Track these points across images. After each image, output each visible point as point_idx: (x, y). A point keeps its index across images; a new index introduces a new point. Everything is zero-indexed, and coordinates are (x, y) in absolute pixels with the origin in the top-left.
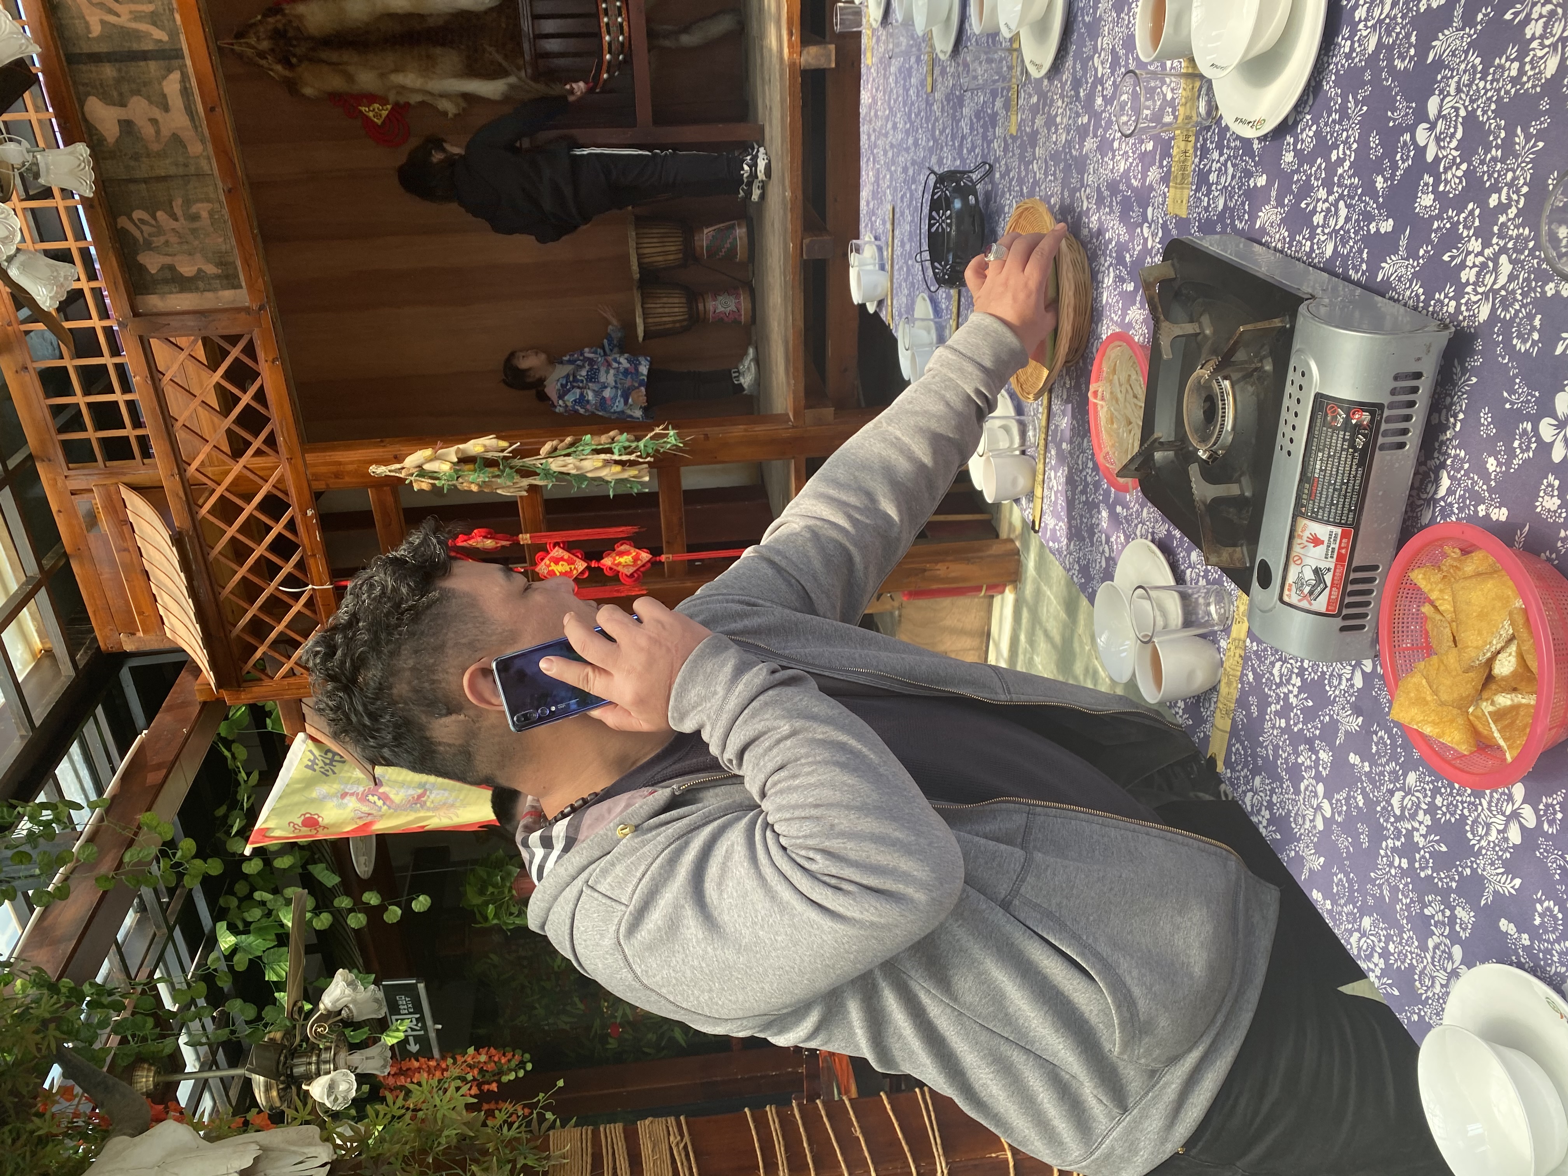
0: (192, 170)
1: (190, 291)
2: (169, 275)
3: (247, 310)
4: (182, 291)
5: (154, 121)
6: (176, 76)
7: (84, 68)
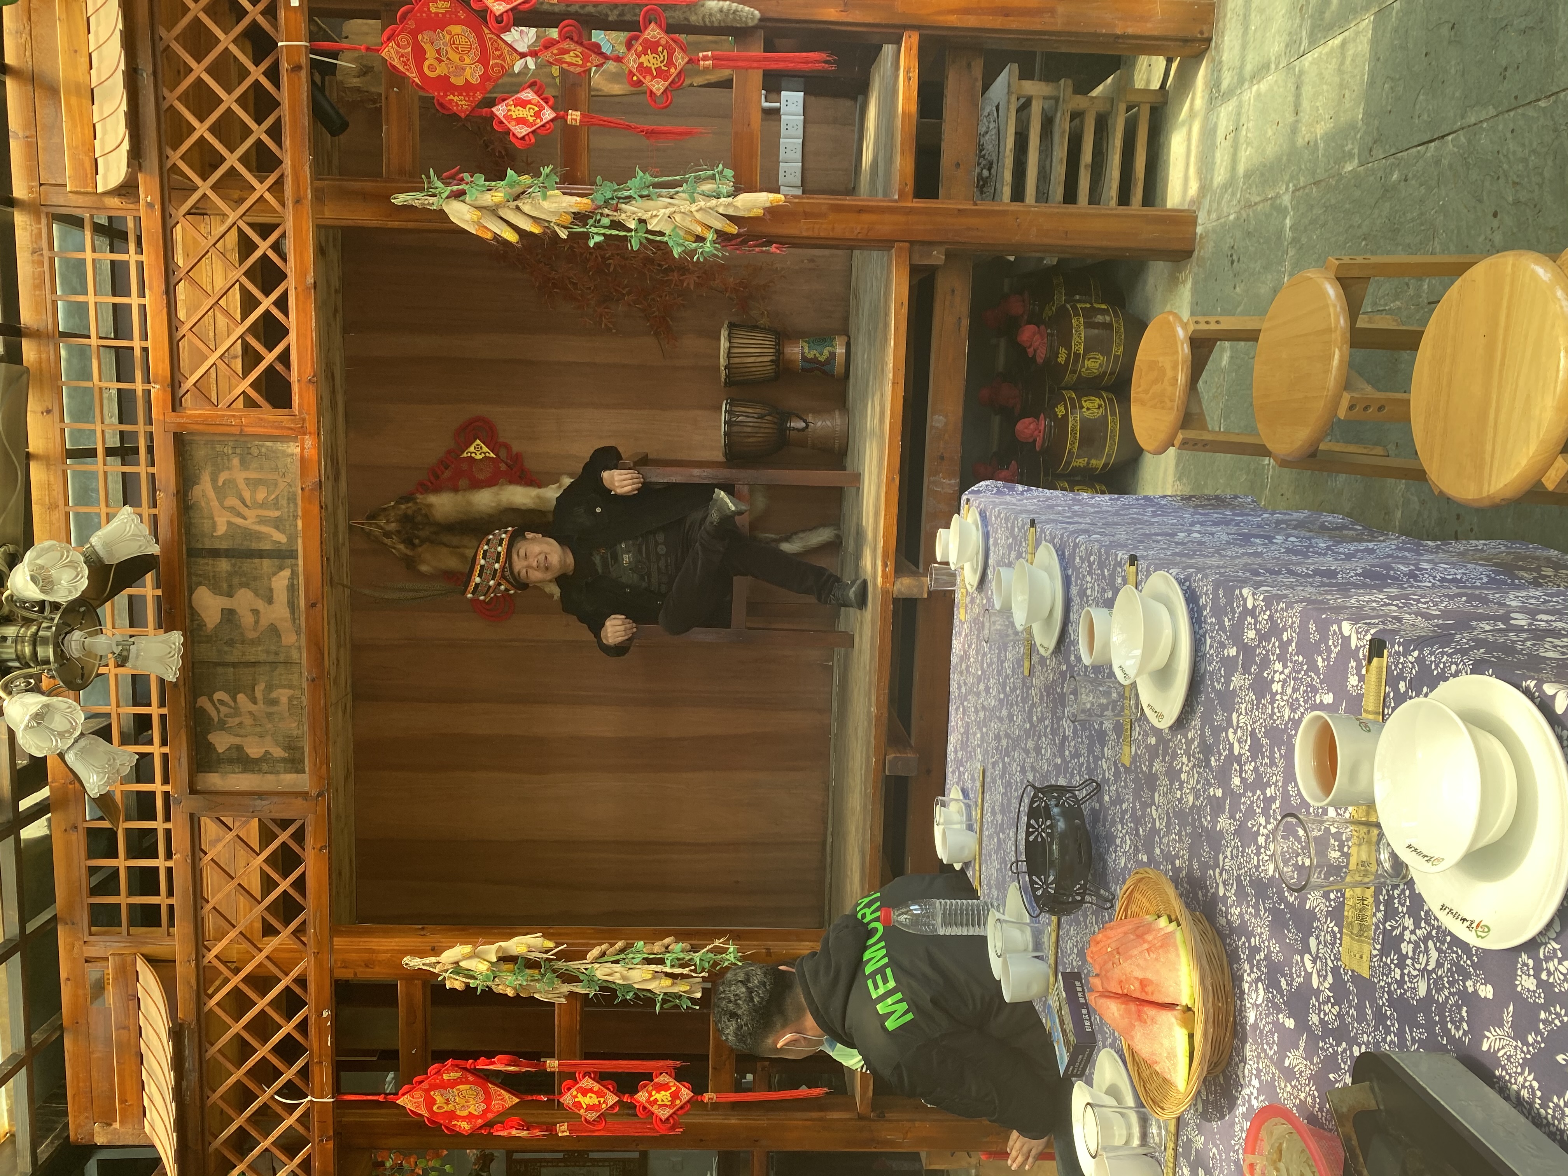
0: (282, 658)
1: (253, 771)
2: (235, 755)
3: (305, 795)
4: (245, 771)
5: (256, 612)
6: (287, 573)
7: (202, 561)
